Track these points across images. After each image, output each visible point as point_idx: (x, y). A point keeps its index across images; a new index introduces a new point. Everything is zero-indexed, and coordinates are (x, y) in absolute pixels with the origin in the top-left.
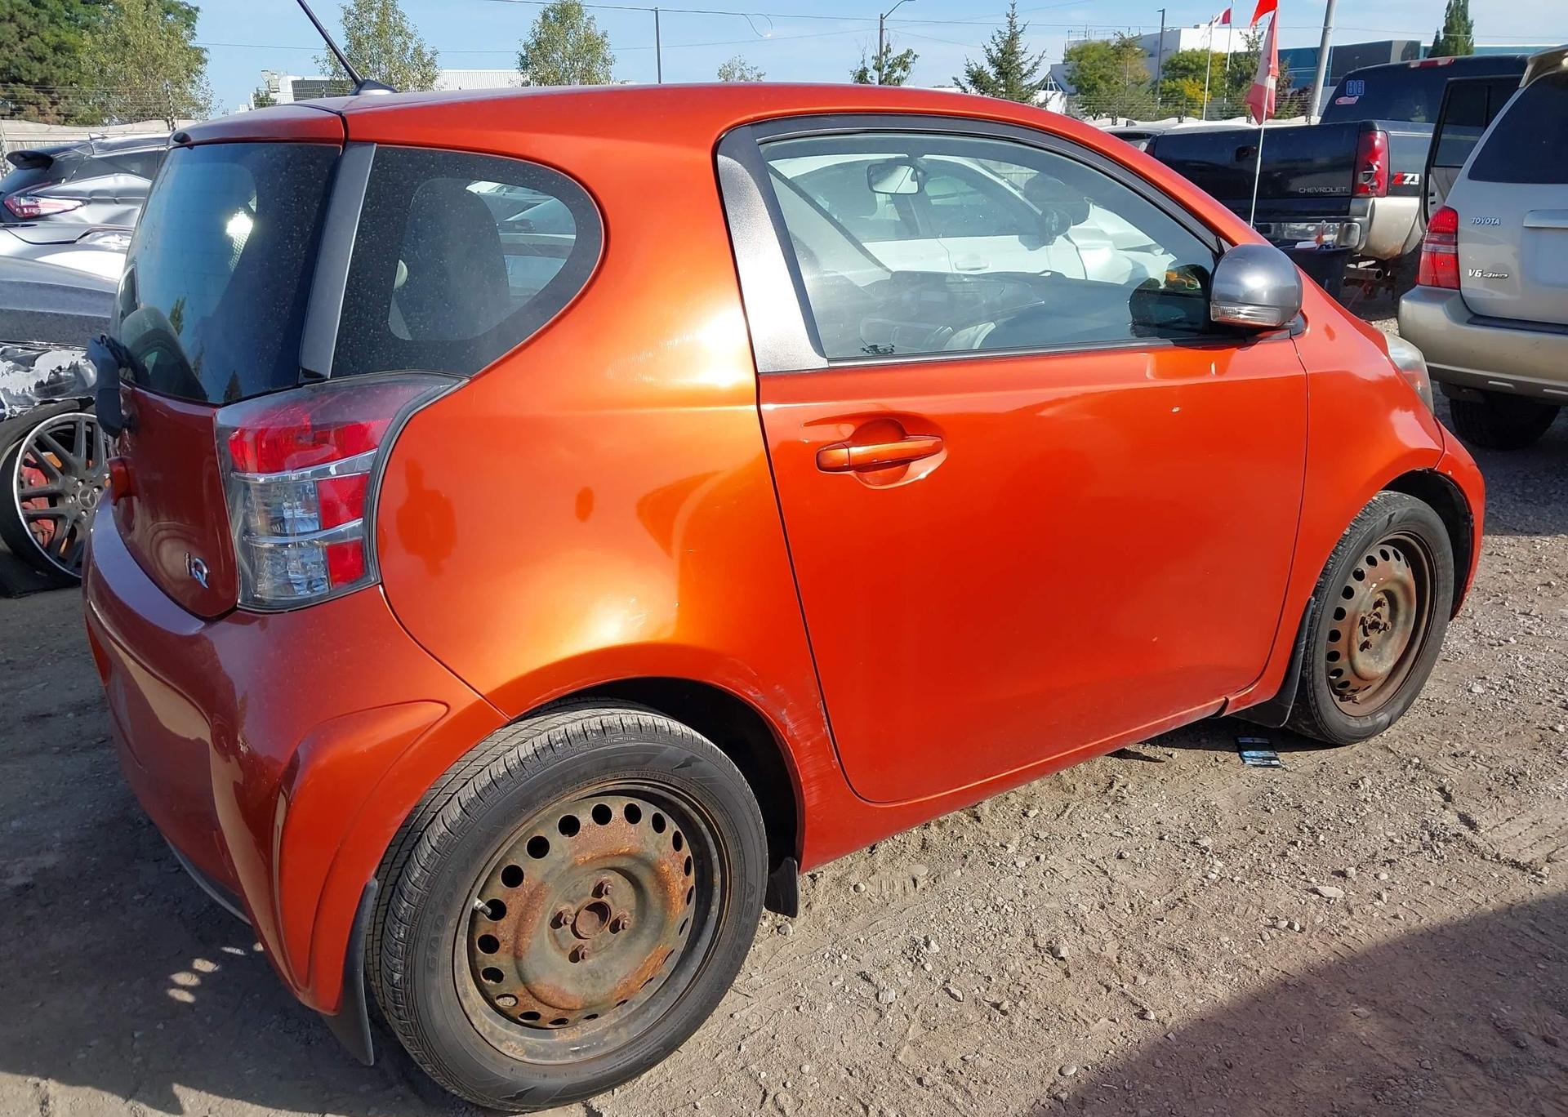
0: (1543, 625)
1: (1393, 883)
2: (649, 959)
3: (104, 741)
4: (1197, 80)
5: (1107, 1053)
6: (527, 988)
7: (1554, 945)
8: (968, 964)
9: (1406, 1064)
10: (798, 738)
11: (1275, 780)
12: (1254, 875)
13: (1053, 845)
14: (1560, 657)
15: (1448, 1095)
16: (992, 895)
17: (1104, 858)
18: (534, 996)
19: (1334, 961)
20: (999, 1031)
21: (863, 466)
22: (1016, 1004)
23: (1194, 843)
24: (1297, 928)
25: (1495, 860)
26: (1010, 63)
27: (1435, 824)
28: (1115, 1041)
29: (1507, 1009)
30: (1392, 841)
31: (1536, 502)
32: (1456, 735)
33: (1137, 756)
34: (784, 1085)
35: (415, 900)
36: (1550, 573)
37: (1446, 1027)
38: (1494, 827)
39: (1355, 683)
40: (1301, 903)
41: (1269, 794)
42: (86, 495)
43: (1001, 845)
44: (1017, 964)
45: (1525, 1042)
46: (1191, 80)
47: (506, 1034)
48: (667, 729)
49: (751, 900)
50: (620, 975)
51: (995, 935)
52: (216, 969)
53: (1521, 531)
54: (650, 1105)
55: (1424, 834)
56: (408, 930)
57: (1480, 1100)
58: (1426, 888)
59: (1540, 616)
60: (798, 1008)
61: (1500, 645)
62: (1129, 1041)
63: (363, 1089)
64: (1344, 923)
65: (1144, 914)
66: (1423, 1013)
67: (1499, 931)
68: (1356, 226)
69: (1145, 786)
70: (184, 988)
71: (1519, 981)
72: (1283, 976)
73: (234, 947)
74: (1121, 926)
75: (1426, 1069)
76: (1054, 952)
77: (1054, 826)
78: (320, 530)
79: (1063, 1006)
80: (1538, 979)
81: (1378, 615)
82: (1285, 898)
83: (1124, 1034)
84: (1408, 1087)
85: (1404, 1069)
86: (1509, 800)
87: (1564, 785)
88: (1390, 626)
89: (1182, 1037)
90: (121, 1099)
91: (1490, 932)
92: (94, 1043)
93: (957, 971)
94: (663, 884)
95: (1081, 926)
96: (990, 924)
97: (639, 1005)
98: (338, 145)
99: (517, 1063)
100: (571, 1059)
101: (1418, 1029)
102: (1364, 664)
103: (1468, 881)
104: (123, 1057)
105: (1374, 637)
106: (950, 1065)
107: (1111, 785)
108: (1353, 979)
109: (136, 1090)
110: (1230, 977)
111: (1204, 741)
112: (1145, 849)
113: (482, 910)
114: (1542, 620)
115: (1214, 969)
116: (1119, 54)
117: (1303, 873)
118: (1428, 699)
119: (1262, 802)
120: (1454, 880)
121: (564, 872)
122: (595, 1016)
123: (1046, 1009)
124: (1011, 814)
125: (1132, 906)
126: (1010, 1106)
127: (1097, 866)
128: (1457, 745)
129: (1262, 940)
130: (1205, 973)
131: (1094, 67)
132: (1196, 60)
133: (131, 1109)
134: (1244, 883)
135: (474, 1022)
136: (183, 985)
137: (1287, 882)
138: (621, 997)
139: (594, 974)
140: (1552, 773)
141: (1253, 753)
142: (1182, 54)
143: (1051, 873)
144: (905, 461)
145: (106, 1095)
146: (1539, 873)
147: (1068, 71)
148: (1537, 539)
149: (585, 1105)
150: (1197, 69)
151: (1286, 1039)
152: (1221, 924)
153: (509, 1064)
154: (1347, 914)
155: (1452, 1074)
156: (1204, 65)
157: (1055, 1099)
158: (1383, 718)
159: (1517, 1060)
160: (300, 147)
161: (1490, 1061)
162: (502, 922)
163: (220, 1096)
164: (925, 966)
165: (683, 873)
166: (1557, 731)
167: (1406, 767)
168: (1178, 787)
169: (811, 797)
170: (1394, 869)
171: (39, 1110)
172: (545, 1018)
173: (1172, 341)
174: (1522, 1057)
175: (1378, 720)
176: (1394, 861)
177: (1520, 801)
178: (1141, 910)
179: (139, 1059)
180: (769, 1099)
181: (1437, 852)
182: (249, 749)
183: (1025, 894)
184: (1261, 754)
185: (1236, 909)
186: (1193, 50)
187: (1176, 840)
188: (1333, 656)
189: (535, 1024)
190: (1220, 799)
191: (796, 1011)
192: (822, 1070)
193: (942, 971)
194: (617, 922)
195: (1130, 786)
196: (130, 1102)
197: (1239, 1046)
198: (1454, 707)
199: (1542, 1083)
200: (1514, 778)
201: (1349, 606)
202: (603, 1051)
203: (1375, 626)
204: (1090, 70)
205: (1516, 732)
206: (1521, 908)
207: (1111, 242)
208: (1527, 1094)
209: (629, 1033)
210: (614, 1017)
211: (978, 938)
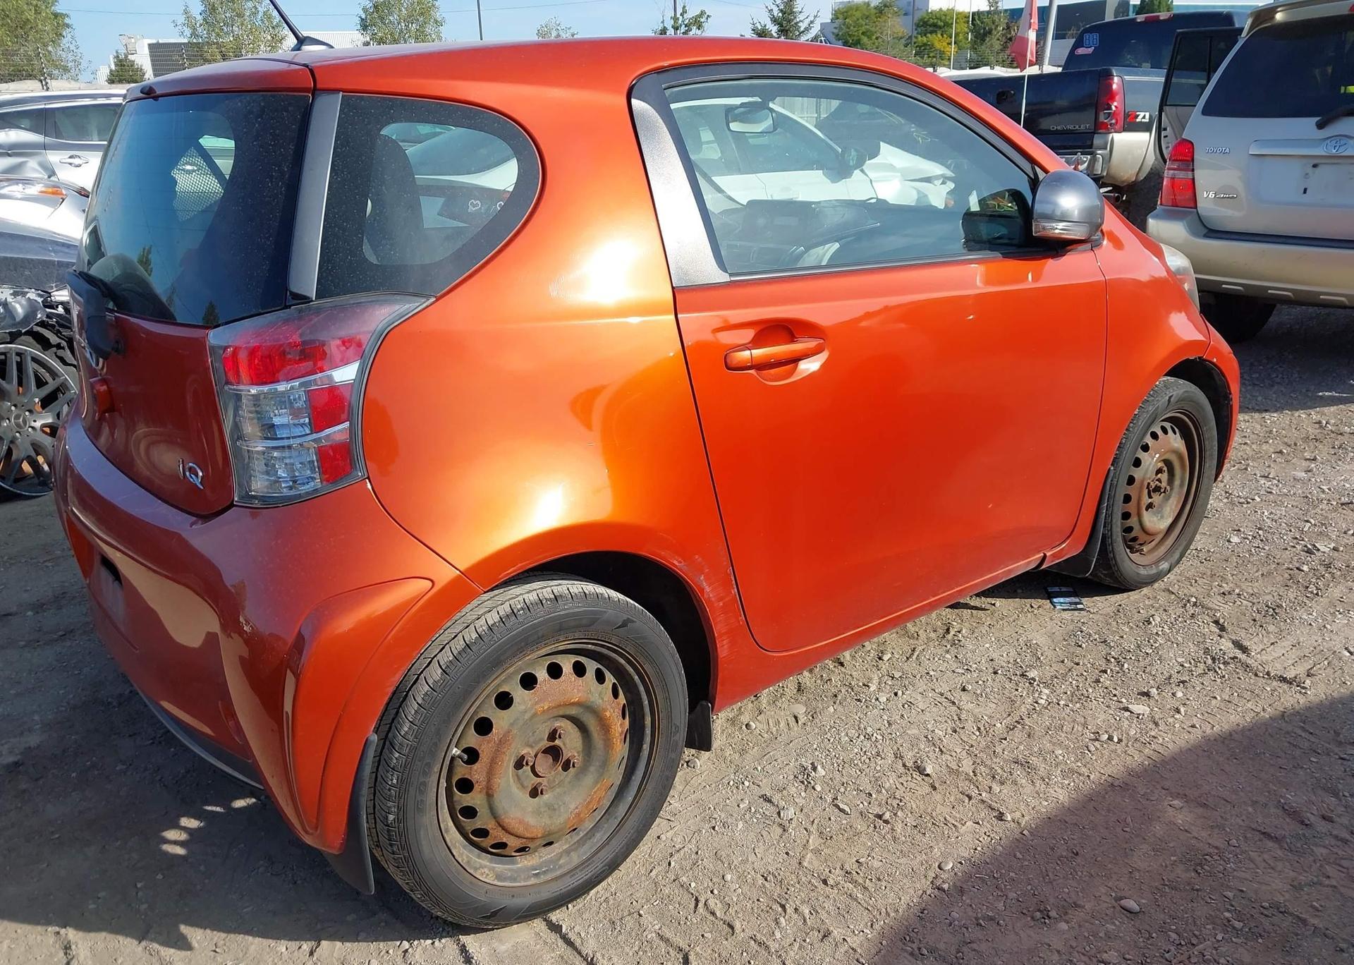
0: (1281, 485)
1: (1188, 699)
2: (595, 792)
3: (64, 635)
4: (945, 36)
5: (976, 849)
6: (498, 822)
7: (1322, 743)
8: (851, 783)
9: (1217, 844)
10: (713, 599)
11: (1082, 621)
12: (1075, 699)
13: (907, 683)
14: (1296, 510)
15: (1254, 866)
16: (862, 726)
17: (950, 691)
18: (503, 828)
19: (1149, 765)
20: (884, 837)
21: (761, 366)
22: (895, 814)
23: (1023, 675)
24: (1116, 739)
25: (1266, 676)
26: (789, 21)
27: (1215, 650)
28: (981, 839)
29: (1291, 796)
30: (1183, 666)
31: (1262, 385)
32: (1222, 577)
33: (966, 606)
34: (712, 892)
35: (406, 751)
36: (1280, 443)
37: (1245, 812)
38: (1262, 651)
39: (1142, 537)
40: (1116, 719)
41: (1079, 633)
42: (19, 419)
43: (864, 685)
44: (891, 781)
45: (1309, 820)
46: (939, 36)
47: (479, 863)
48: (607, 596)
49: (676, 738)
50: (572, 806)
51: (870, 759)
52: (202, 825)
53: (1253, 409)
54: (601, 915)
55: (1207, 658)
56: (400, 777)
57: (1279, 868)
58: (1214, 702)
59: (1277, 478)
60: (714, 828)
61: (1248, 503)
62: (992, 839)
63: (349, 918)
64: (1153, 733)
65: (990, 735)
66: (1225, 802)
67: (1277, 734)
68: (1099, 158)
69: (976, 630)
70: (175, 843)
71: (1297, 772)
72: (1110, 779)
73: (214, 806)
74: (972, 746)
75: (1234, 846)
76: (920, 770)
77: (906, 668)
78: (311, 433)
79: (934, 814)
80: (1313, 770)
81: (1159, 480)
82: (1102, 716)
83: (988, 834)
84: (1222, 862)
85: (1216, 848)
86: (1271, 628)
87: (1314, 614)
88: (1169, 489)
89: (1035, 833)
90: (134, 941)
91: (1270, 734)
92: (101, 894)
93: (842, 790)
94: (605, 727)
95: (939, 748)
96: (864, 750)
97: (585, 832)
98: (307, 94)
99: (489, 887)
100: (533, 881)
101: (1223, 815)
102: (1150, 521)
103: (1247, 695)
104: (130, 905)
105: (1157, 498)
106: (847, 867)
107: (948, 631)
108: (1165, 778)
109: (148, 932)
110: (1067, 782)
111: (1019, 591)
112: (984, 682)
113: (459, 757)
114: (1279, 481)
115: (1053, 777)
116: (881, 13)
117: (1115, 695)
118: (1196, 549)
119: (1074, 638)
120: (1236, 694)
121: (527, 720)
122: (551, 843)
123: (921, 817)
124: (868, 658)
125: (979, 729)
126: (903, 898)
127: (946, 698)
128: (1224, 585)
129: (1089, 751)
130: (1046, 780)
131: (857, 25)
132: (943, 18)
133: (146, 948)
134: (1068, 706)
135: (454, 854)
136: (174, 840)
137: (1103, 703)
138: (573, 826)
139: (551, 808)
140: (1303, 605)
141: (1062, 600)
142: (931, 13)
143: (909, 706)
144: (795, 360)
145: (121, 938)
146: (1302, 685)
147: (835, 28)
148: (1267, 415)
149: (545, 920)
150: (944, 26)
151: (1119, 830)
152: (1054, 740)
153: (485, 887)
154: (1154, 726)
155: (1255, 850)
156: (950, 22)
157: (938, 889)
158: (1164, 566)
159: (1304, 835)
160: (271, 96)
161: (1284, 837)
162: (476, 766)
163: (224, 932)
164: (816, 787)
165: (621, 718)
166: (1303, 571)
167: (1186, 605)
168: (1003, 630)
169: (723, 649)
170: (1187, 688)
171: (63, 955)
172: (510, 847)
173: (1001, 254)
174: (1308, 833)
175: (1161, 568)
176: (1187, 682)
177: (1280, 628)
178: (987, 732)
179: (145, 906)
180: (701, 905)
181: (1219, 672)
182: (252, 628)
183: (890, 724)
184: (1068, 600)
185: (1065, 728)
186: (941, 10)
187: (1008, 673)
188: (1126, 516)
189: (503, 853)
190: (1039, 638)
191: (713, 831)
192: (742, 878)
193: (830, 791)
194: (568, 761)
195: (964, 631)
196: (144, 943)
197: (1081, 838)
198: (1218, 555)
199: (1324, 851)
200: (1274, 610)
201: (1138, 473)
202: (558, 873)
203: (1157, 489)
204: (854, 27)
205: (1270, 573)
206: (1292, 714)
207: (899, 174)
208: (1314, 861)
209: (578, 856)
210: (566, 842)
211: (856, 762)
